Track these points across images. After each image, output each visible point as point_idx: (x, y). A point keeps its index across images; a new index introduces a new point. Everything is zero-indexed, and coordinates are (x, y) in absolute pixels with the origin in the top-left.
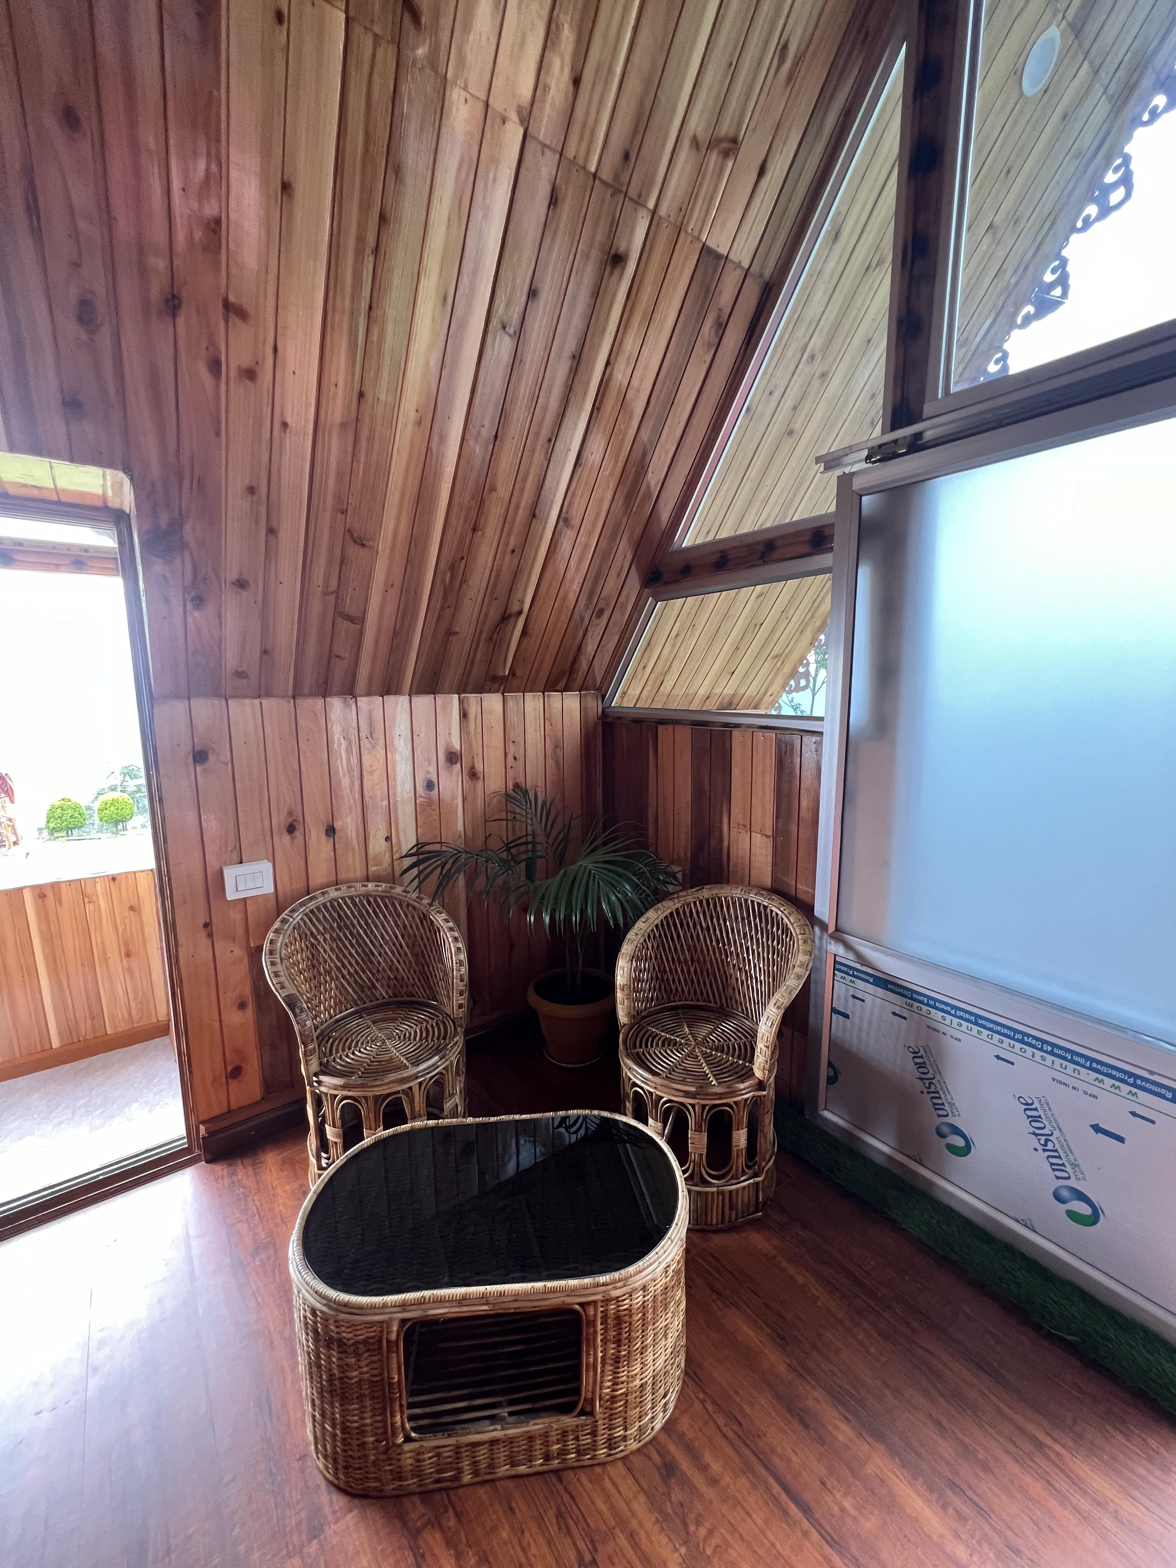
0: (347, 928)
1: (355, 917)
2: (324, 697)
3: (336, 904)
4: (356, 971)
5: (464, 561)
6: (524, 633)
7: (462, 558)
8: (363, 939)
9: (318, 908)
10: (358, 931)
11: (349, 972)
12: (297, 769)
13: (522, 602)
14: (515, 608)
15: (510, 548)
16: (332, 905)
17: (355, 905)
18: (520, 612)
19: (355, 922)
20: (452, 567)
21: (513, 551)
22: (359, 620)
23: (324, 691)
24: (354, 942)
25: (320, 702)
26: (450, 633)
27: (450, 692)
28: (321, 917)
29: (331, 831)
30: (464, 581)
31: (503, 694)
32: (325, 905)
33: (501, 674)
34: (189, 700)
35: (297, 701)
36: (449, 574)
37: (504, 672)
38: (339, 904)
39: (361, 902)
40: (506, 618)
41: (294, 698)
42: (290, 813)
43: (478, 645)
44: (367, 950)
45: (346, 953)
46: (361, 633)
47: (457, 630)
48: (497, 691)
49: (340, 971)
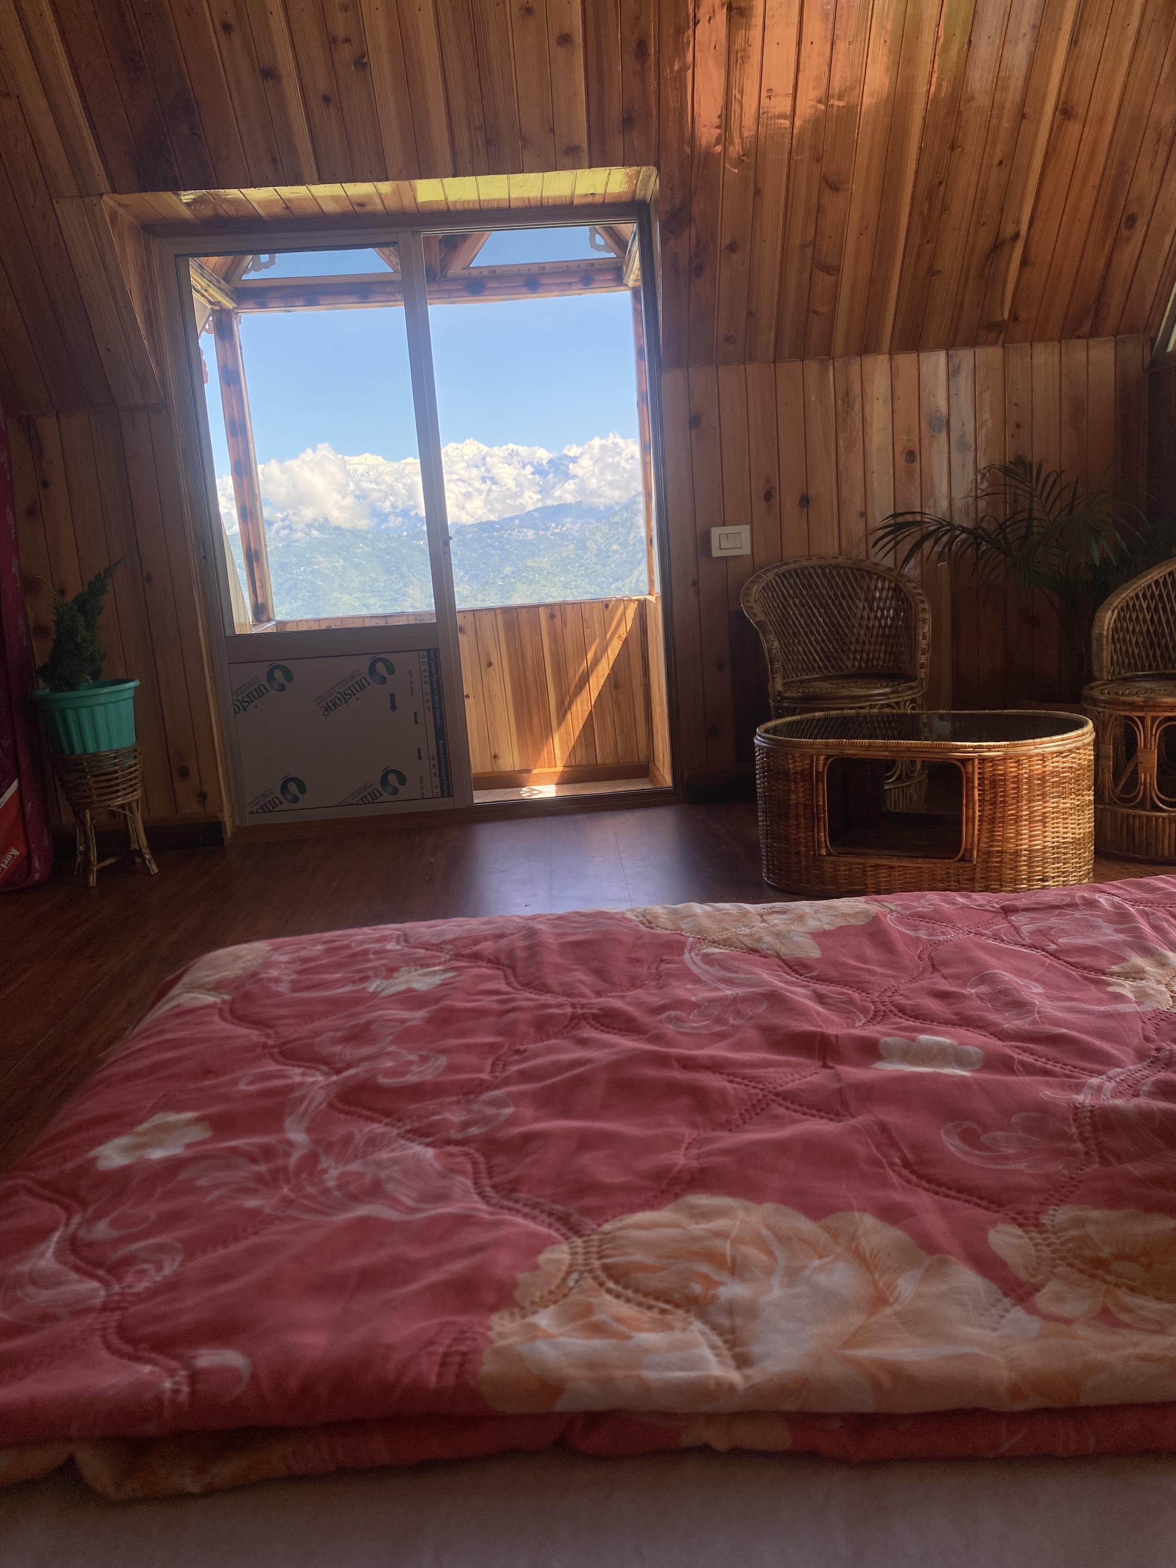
0: (817, 597)
1: (824, 587)
2: (802, 360)
3: (806, 572)
4: (823, 640)
5: (942, 188)
6: (1024, 262)
7: (941, 183)
8: (831, 609)
9: (789, 572)
10: (826, 601)
11: (816, 639)
12: (775, 435)
13: (1018, 222)
14: (1009, 231)
15: (996, 161)
16: (802, 572)
17: (825, 575)
18: (1016, 236)
19: (824, 592)
20: (930, 197)
21: (1001, 163)
22: (833, 270)
23: (802, 354)
24: (822, 611)
25: (799, 364)
26: (932, 272)
27: (936, 347)
28: (792, 581)
29: (805, 501)
30: (945, 208)
31: (1003, 347)
32: (795, 570)
33: (1000, 318)
34: (688, 368)
35: (777, 364)
36: (926, 204)
37: (1002, 314)
38: (809, 572)
39: (831, 572)
40: (998, 246)
41: (774, 362)
42: (768, 481)
43: (966, 283)
44: (835, 621)
45: (814, 620)
46: (837, 285)
47: (939, 268)
48: (995, 343)
49: (807, 636)
